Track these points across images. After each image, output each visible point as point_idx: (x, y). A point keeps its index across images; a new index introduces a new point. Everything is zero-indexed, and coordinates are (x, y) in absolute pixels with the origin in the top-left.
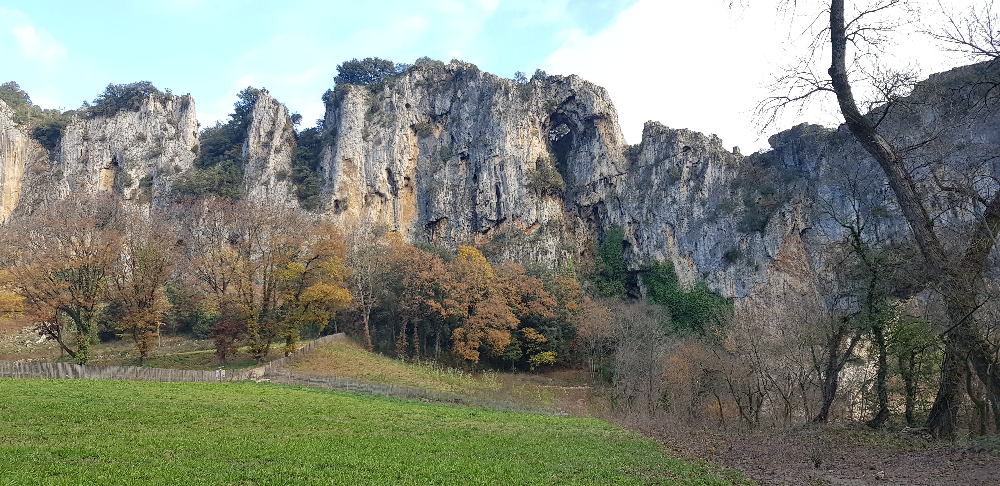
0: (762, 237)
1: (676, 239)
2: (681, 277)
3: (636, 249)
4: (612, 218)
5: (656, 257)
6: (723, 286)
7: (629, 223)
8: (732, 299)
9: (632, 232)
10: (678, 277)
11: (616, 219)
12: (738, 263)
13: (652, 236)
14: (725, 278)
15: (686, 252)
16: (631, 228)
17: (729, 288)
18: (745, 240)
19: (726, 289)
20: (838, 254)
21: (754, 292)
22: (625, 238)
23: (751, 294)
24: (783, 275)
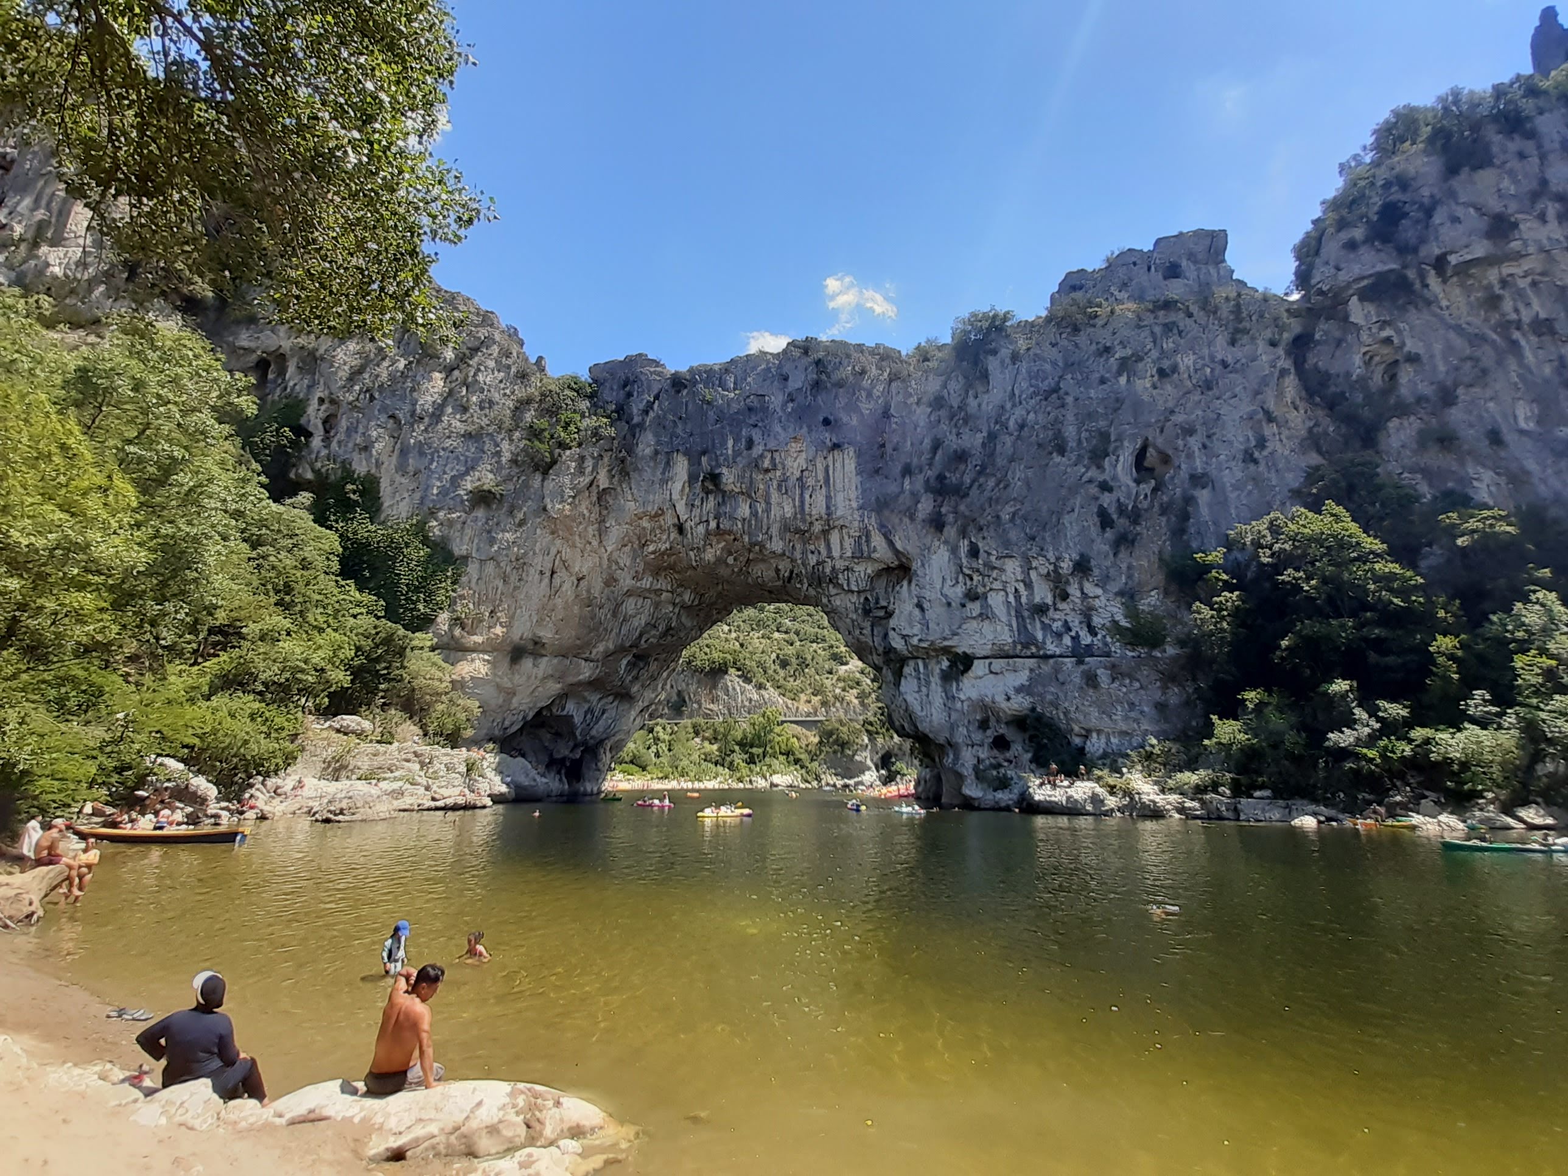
0: (543, 481)
1: (398, 445)
2: (386, 505)
3: (316, 442)
4: (291, 384)
5: (350, 464)
6: (457, 534)
7: (321, 401)
8: (465, 558)
9: (322, 414)
10: (382, 504)
11: (297, 387)
12: (494, 506)
13: (357, 427)
14: (464, 523)
15: (411, 469)
16: (323, 408)
17: (466, 538)
18: (515, 479)
19: (461, 539)
20: (644, 528)
21: (507, 556)
22: (303, 421)
23: (500, 559)
24: (558, 542)
